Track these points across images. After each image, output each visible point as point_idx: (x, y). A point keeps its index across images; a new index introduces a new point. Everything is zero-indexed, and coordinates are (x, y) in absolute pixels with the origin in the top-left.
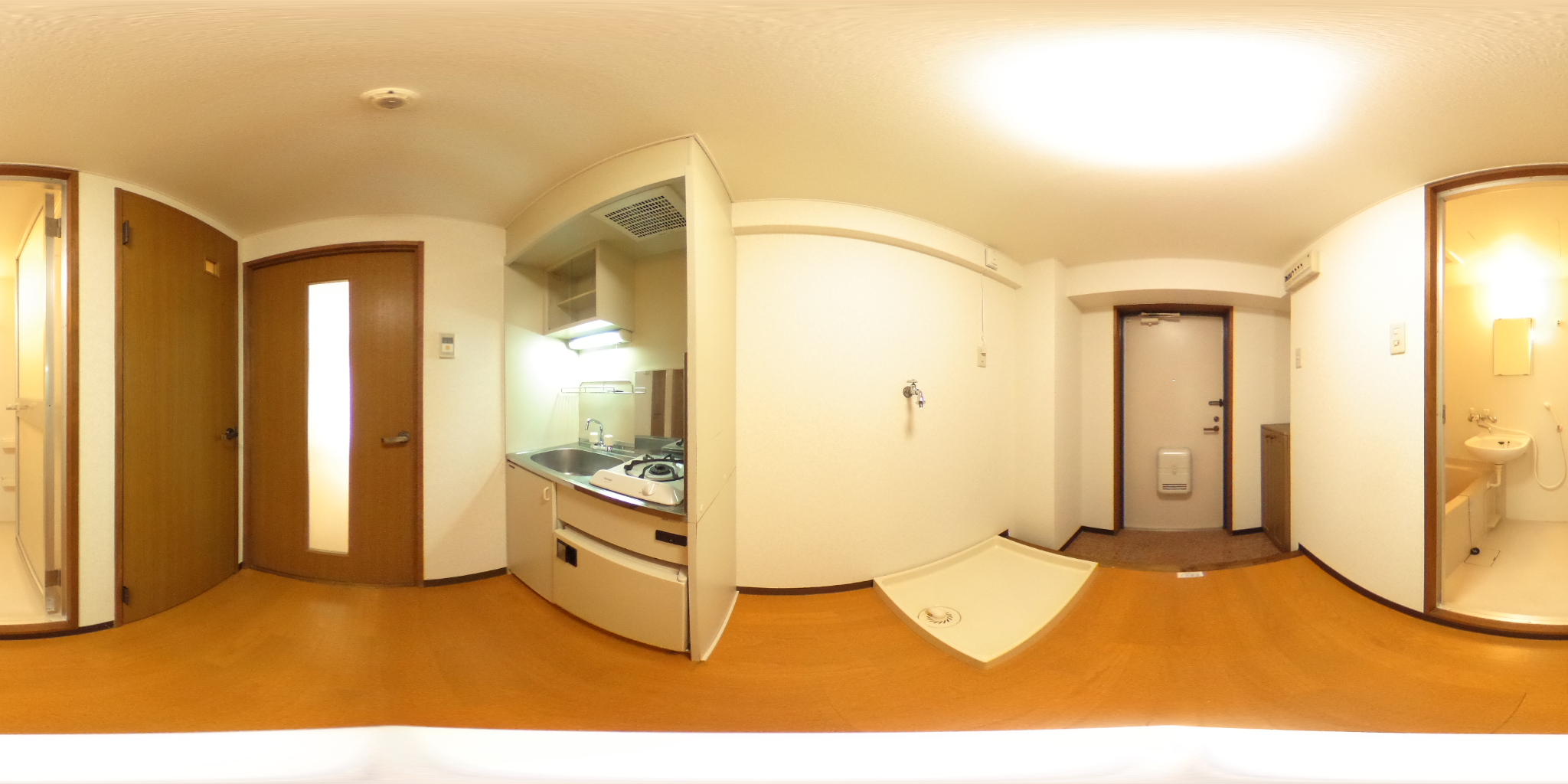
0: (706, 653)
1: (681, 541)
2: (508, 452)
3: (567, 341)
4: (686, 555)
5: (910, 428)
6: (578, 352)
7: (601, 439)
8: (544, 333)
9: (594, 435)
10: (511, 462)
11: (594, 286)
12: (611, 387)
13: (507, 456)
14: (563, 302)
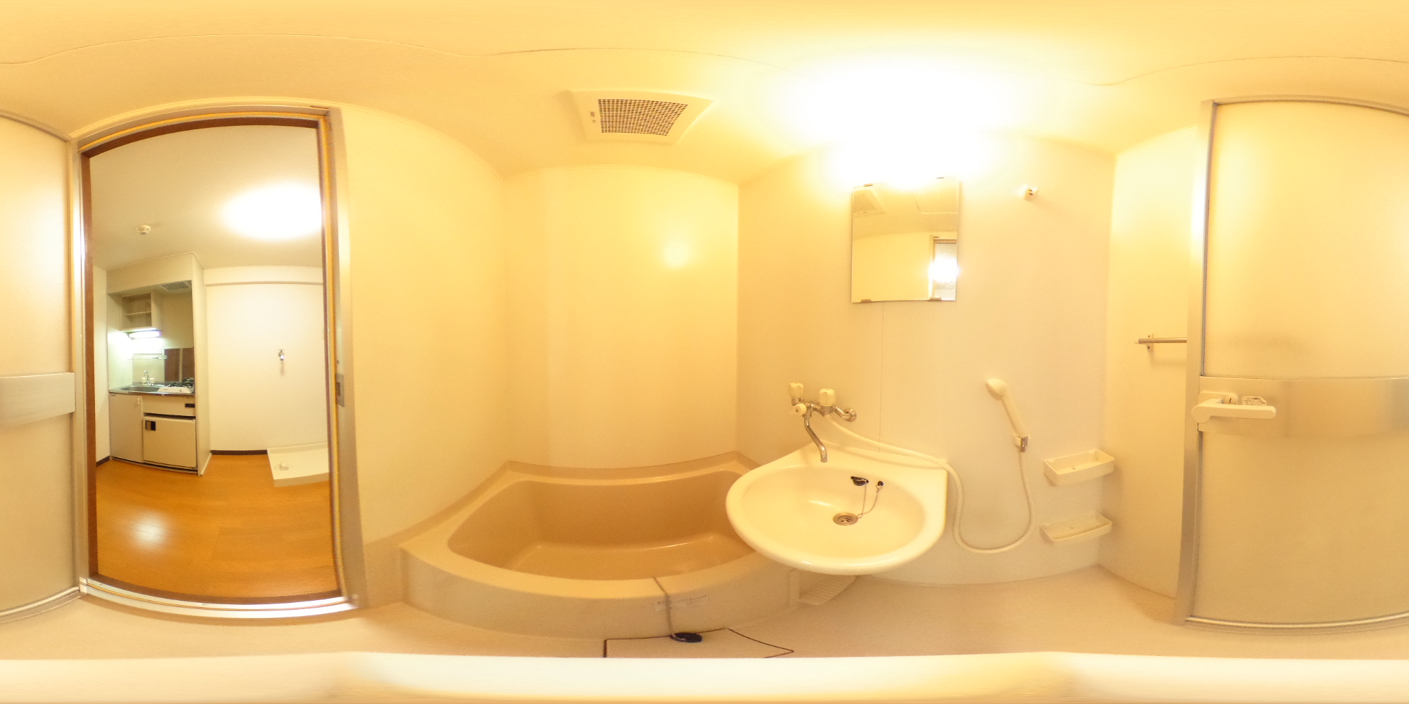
0: (202, 471)
1: (193, 406)
2: (110, 388)
3: (128, 333)
4: (195, 412)
5: (282, 371)
6: (132, 339)
7: (148, 380)
8: (120, 330)
9: (144, 379)
10: (111, 393)
11: (150, 310)
12: (156, 356)
13: (109, 391)
14: (129, 314)
